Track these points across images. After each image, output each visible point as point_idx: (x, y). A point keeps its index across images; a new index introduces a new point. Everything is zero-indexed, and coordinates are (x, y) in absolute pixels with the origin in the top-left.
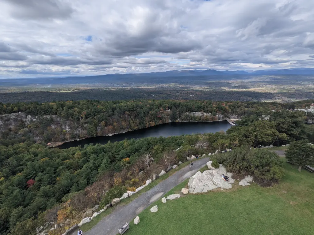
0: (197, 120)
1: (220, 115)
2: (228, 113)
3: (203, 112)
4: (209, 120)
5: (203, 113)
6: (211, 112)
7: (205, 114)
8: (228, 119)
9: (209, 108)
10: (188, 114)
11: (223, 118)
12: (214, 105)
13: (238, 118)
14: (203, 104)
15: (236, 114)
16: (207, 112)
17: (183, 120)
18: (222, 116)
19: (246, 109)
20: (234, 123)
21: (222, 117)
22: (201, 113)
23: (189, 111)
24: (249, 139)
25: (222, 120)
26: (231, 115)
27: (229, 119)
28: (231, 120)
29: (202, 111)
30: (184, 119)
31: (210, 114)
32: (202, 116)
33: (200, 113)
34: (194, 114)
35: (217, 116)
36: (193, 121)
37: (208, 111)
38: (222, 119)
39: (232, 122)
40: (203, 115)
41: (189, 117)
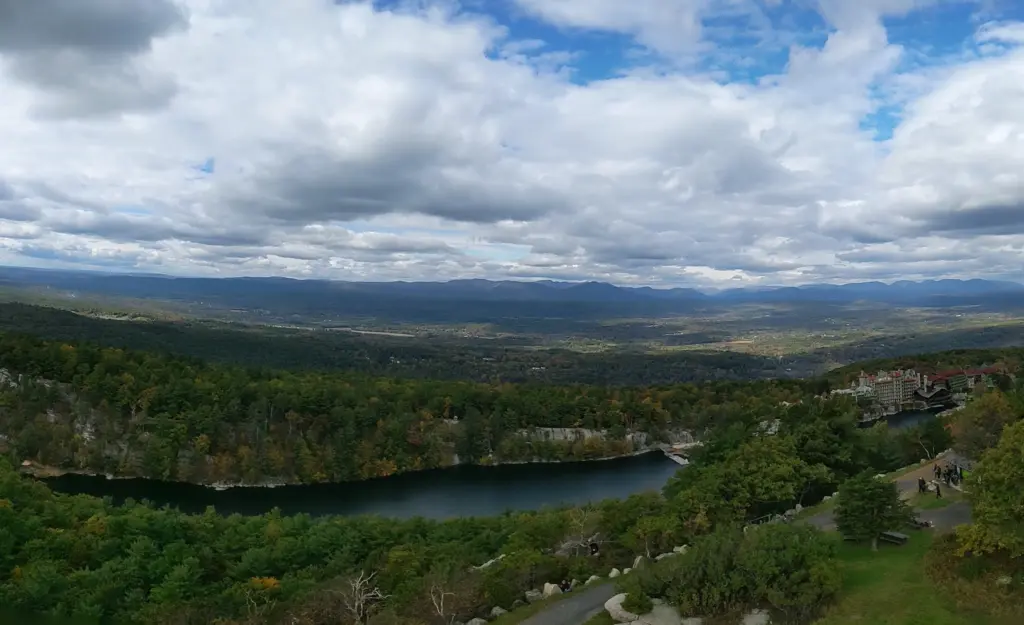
0: (556, 458)
1: (638, 433)
2: (662, 425)
3: (580, 426)
4: (602, 456)
5: (579, 429)
6: (606, 425)
7: (588, 434)
8: (663, 447)
9: (598, 413)
10: (525, 434)
11: (647, 443)
12: (615, 402)
13: (695, 440)
14: (577, 398)
15: (689, 428)
16: (594, 425)
17: (505, 457)
18: (644, 437)
19: (716, 407)
20: (685, 458)
21: (643, 439)
22: (574, 430)
23: (528, 423)
24: (735, 502)
25: (645, 450)
26: (674, 429)
27: (667, 445)
28: (675, 447)
29: (577, 424)
30: (511, 456)
31: (604, 431)
32: (575, 442)
33: (568, 430)
34: (547, 434)
35: (629, 437)
36: (544, 461)
37: (596, 422)
38: (645, 446)
39: (680, 456)
40: (582, 436)
41: (530, 447)
